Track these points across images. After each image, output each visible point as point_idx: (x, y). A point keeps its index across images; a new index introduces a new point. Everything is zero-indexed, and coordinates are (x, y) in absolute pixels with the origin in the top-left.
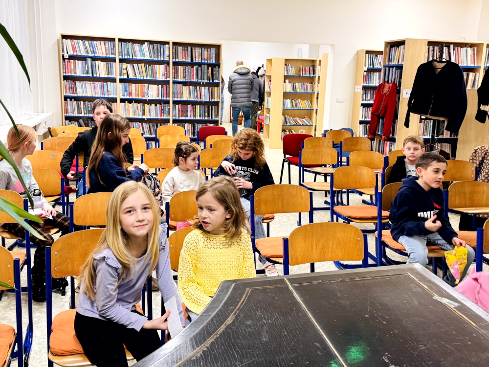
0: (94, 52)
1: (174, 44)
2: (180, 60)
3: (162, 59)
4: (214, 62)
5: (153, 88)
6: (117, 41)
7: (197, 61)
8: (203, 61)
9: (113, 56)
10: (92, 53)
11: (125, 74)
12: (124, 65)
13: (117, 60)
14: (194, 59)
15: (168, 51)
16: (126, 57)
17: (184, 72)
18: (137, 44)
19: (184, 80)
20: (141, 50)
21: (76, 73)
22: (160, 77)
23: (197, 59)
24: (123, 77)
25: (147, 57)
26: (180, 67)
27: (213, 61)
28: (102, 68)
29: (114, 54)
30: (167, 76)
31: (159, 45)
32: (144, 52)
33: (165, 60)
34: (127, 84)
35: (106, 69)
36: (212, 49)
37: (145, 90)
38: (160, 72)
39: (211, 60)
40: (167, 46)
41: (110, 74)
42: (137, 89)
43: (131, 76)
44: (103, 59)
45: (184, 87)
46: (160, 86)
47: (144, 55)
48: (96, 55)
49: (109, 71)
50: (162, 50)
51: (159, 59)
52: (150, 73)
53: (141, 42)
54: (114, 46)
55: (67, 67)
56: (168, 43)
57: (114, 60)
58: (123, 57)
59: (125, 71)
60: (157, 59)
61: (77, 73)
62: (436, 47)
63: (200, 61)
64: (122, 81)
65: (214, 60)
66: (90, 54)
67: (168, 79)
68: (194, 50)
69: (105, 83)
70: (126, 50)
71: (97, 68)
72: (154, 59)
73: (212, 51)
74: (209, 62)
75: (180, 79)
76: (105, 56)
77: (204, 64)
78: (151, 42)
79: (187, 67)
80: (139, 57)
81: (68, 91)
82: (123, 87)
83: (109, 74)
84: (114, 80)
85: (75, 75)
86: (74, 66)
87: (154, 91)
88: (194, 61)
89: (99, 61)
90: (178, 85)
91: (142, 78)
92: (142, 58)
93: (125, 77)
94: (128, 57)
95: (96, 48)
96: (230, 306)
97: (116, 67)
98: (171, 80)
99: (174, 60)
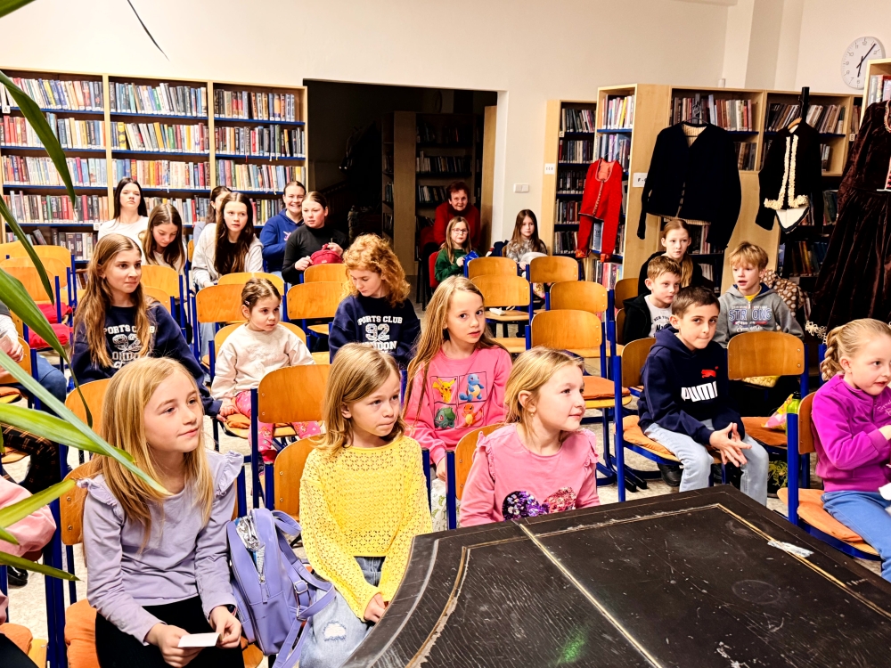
0: (60, 102)
1: (217, 86)
2: (226, 115)
3: (194, 114)
4: (293, 120)
5: (178, 167)
6: (105, 80)
7: (260, 119)
8: (272, 119)
9: (98, 109)
10: (57, 104)
11: (123, 142)
12: (121, 126)
13: (107, 117)
14: (255, 114)
15: (205, 98)
16: (124, 111)
17: (237, 137)
18: (144, 87)
19: (237, 153)
20: (152, 97)
21: (26, 142)
22: (192, 148)
23: (260, 115)
24: (118, 149)
25: (165, 111)
26: (228, 129)
27: (291, 119)
28: (78, 132)
29: (101, 104)
30: (205, 145)
31: (186, 89)
32: (159, 102)
33: (200, 115)
34: (127, 161)
35: (85, 134)
36: (287, 96)
37: (163, 173)
38: (191, 139)
39: (287, 116)
40: (203, 89)
41: (93, 143)
42: (147, 171)
43: (135, 147)
44: (79, 116)
45: (237, 166)
46: (191, 164)
47: (159, 107)
48: (65, 107)
49: (90, 138)
50: (193, 97)
51: (189, 114)
52: (172, 141)
53: (153, 83)
54: (101, 90)
55: (7, 130)
56: (204, 84)
57: (100, 117)
58: (119, 111)
59: (122, 138)
60: (183, 114)
61: (28, 142)
62: (684, 100)
63: (266, 119)
64: (116, 155)
65: (292, 117)
66: (53, 106)
67: (206, 152)
68: (253, 98)
69: (84, 161)
70: (123, 97)
71: (68, 133)
72: (179, 114)
73: (288, 100)
74: (283, 120)
75: (229, 152)
76: (82, 108)
77: (274, 123)
78: (172, 83)
79: (241, 129)
80: (148, 111)
81: (11, 175)
82: (120, 166)
83: (91, 143)
84: (102, 155)
85: (25, 145)
86: (22, 129)
87: (179, 173)
88: (255, 118)
89: (72, 119)
90: (227, 162)
91: (156, 150)
92: (155, 113)
93: (123, 148)
94: (129, 111)
95: (65, 94)
96: (444, 582)
97: (104, 130)
98: (212, 153)
99: (217, 116)
